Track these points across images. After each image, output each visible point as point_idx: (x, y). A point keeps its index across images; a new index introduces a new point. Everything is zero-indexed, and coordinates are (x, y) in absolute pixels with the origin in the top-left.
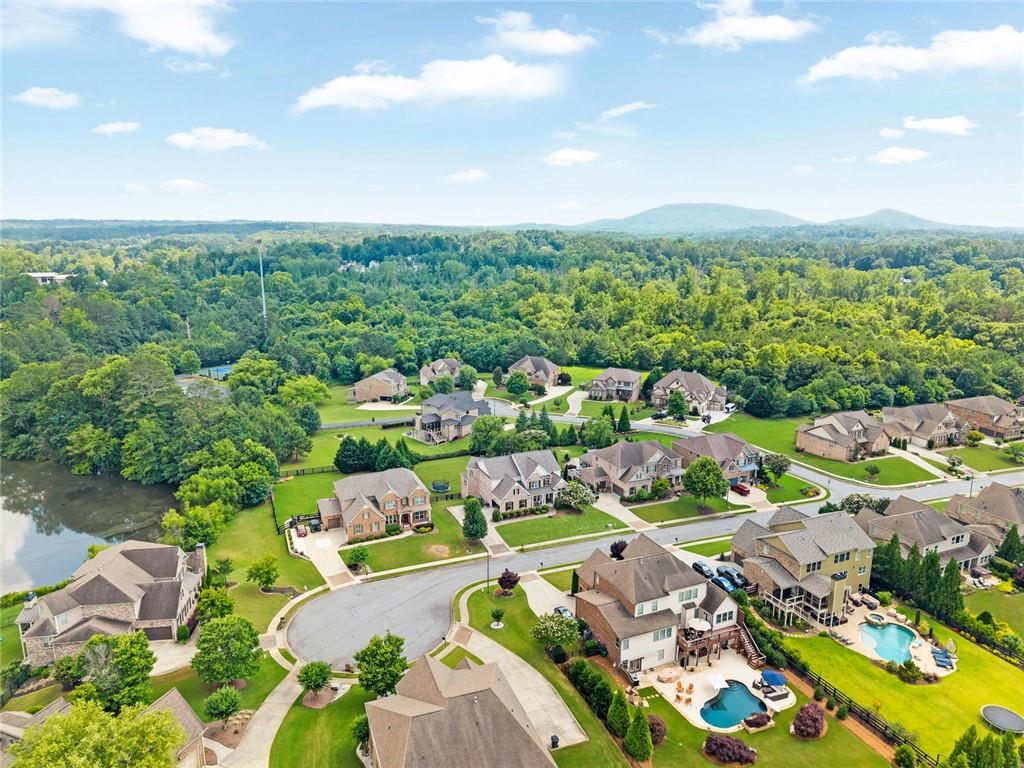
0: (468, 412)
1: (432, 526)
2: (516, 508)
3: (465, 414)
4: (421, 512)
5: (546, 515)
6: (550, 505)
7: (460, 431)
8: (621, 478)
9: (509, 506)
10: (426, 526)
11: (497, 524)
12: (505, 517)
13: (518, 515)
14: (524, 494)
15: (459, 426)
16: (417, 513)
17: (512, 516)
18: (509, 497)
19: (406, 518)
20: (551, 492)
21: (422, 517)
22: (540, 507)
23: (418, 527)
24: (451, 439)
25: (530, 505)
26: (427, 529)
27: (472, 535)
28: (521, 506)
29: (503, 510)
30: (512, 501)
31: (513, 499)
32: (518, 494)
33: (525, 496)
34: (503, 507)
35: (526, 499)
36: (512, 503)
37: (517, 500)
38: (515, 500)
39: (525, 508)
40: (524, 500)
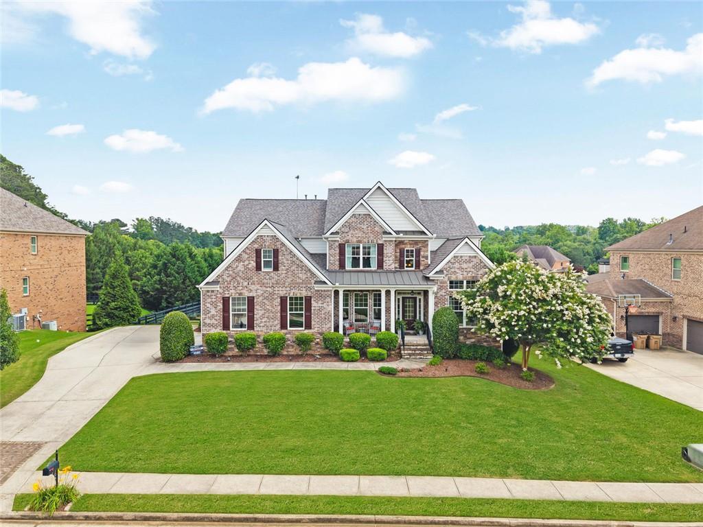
14: (300, 277)
30: (251, 295)
31: (252, 287)
32: (276, 268)
33: (304, 282)
34: (213, 312)
35: (309, 294)
36: (251, 301)
37: (272, 294)
38: (260, 292)
39: (306, 331)
40: (301, 299)
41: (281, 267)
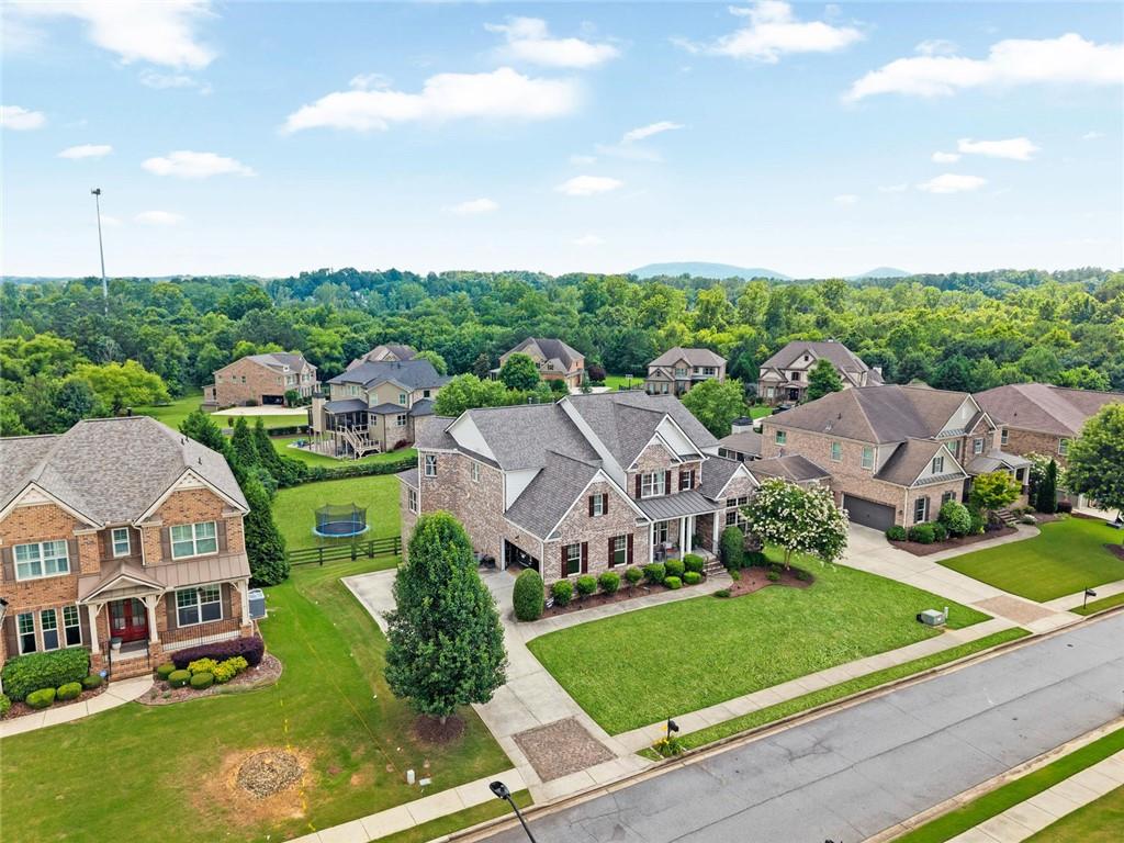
0: (427, 394)
1: (252, 653)
2: (598, 566)
3: (420, 396)
4: (209, 594)
5: (702, 590)
6: (709, 556)
7: (410, 430)
8: (884, 473)
9: (571, 562)
10: (219, 654)
11: (531, 632)
12: (561, 602)
13: (607, 591)
14: (624, 516)
15: (407, 418)
16: (187, 595)
17: (584, 596)
18: (573, 526)
19: (127, 623)
20: (705, 509)
21: (211, 613)
22: (678, 561)
23: (181, 661)
24: (389, 446)
25: (645, 555)
26: (223, 669)
27: (430, 692)
28: (613, 560)
29: (550, 575)
30: (585, 540)
31: (587, 533)
32: (605, 512)
33: (630, 521)
34: (553, 562)
35: (632, 532)
36: (585, 546)
37: (602, 536)
38: (592, 536)
39: (629, 566)
40: (624, 536)
41: (610, 510)
